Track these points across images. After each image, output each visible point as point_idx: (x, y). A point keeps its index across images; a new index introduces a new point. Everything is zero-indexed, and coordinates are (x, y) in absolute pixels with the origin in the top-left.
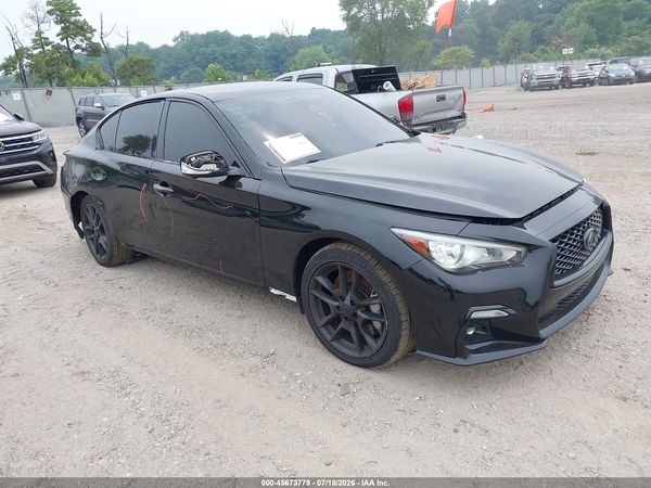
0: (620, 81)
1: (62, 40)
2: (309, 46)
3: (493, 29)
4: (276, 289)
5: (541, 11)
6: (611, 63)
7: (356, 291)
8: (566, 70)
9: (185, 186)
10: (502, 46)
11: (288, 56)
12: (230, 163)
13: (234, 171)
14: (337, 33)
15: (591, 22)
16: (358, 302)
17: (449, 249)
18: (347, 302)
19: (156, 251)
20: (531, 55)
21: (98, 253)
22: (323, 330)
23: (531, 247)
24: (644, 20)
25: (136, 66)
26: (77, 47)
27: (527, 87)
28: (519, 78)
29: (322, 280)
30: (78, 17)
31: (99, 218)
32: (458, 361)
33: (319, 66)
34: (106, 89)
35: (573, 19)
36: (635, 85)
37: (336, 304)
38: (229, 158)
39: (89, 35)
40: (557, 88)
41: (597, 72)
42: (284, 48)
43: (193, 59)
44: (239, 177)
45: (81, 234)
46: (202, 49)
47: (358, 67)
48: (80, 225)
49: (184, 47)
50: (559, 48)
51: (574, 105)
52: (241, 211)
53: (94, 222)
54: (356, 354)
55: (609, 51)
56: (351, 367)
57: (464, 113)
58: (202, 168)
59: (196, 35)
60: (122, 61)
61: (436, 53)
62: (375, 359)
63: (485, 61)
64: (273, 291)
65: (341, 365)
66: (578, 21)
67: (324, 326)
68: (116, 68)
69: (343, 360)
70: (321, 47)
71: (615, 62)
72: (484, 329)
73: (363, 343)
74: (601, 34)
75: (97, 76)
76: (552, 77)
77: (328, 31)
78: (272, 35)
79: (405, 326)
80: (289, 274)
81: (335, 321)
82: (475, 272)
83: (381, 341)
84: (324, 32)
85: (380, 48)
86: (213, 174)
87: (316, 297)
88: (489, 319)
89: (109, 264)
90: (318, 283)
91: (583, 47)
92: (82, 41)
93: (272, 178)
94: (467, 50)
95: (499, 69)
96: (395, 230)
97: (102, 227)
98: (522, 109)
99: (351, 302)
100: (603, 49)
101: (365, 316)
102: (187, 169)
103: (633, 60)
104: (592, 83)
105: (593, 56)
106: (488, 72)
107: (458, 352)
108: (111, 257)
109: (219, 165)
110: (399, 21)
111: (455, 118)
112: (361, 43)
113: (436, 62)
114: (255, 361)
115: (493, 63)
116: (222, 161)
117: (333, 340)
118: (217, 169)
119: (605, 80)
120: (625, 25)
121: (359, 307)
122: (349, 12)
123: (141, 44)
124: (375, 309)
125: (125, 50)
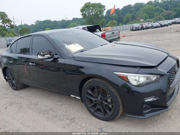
0: (156, 27)
1: (2, 24)
2: (73, 22)
3: (121, 16)
4: (73, 95)
5: (133, 11)
6: (153, 23)
7: (102, 95)
8: (142, 25)
9: (39, 63)
10: (124, 20)
11: (67, 25)
12: (54, 54)
13: (56, 56)
14: (80, 19)
15: (147, 13)
16: (103, 98)
17: (135, 78)
18: (99, 98)
19: (31, 85)
20: (132, 22)
21: (12, 86)
22: (91, 109)
23: (161, 75)
24: (160, 12)
25: (24, 30)
26: (7, 26)
27: (132, 30)
28: (130, 28)
29: (89, 91)
30: (7, 18)
31: (12, 75)
32: (141, 117)
33: (77, 26)
34: (15, 37)
35: (142, 12)
36: (160, 28)
37: (95, 99)
38: (54, 52)
39: (10, 23)
40: (140, 30)
41: (150, 25)
42: (66, 24)
43: (40, 28)
44: (58, 58)
45: (7, 80)
46: (43, 25)
47: (88, 26)
48: (6, 77)
49: (38, 25)
50: (139, 20)
51: (146, 34)
52: (58, 70)
53: (10, 76)
54: (103, 117)
55: (152, 20)
56: (102, 121)
57: (119, 37)
58: (45, 56)
59: (41, 21)
60: (20, 29)
61: (107, 22)
62: (111, 118)
63: (120, 24)
64: (72, 96)
65: (98, 120)
66: (143, 13)
67: (91, 107)
68: (18, 31)
69: (98, 119)
70: (76, 23)
71: (154, 22)
72: (149, 105)
73: (105, 113)
74: (149, 16)
75: (13, 33)
76: (139, 27)
77: (77, 18)
78: (62, 20)
79: (121, 106)
80: (77, 90)
81: (95, 106)
82: (144, 85)
83: (112, 111)
84: (76, 19)
85: (92, 22)
86: (49, 58)
87: (87, 97)
88: (150, 102)
89: (16, 89)
90: (88, 92)
91: (145, 19)
92: (8, 24)
93: (69, 58)
94: (115, 22)
95: (124, 26)
96: (115, 73)
97: (13, 78)
98: (133, 35)
99: (101, 98)
100: (150, 19)
101: (106, 103)
102: (40, 57)
103: (159, 22)
104: (149, 28)
105: (148, 21)
106: (121, 27)
107: (141, 114)
108: (17, 87)
109: (50, 55)
110: (96, 15)
111: (117, 38)
112: (87, 21)
113: (107, 25)
114: (68, 121)
115: (122, 25)
116: (52, 53)
117: (94, 112)
118: (50, 56)
119: (152, 27)
120: (155, 13)
121: (103, 100)
122: (83, 13)
123: (25, 24)
124: (109, 100)
125: (21, 26)
